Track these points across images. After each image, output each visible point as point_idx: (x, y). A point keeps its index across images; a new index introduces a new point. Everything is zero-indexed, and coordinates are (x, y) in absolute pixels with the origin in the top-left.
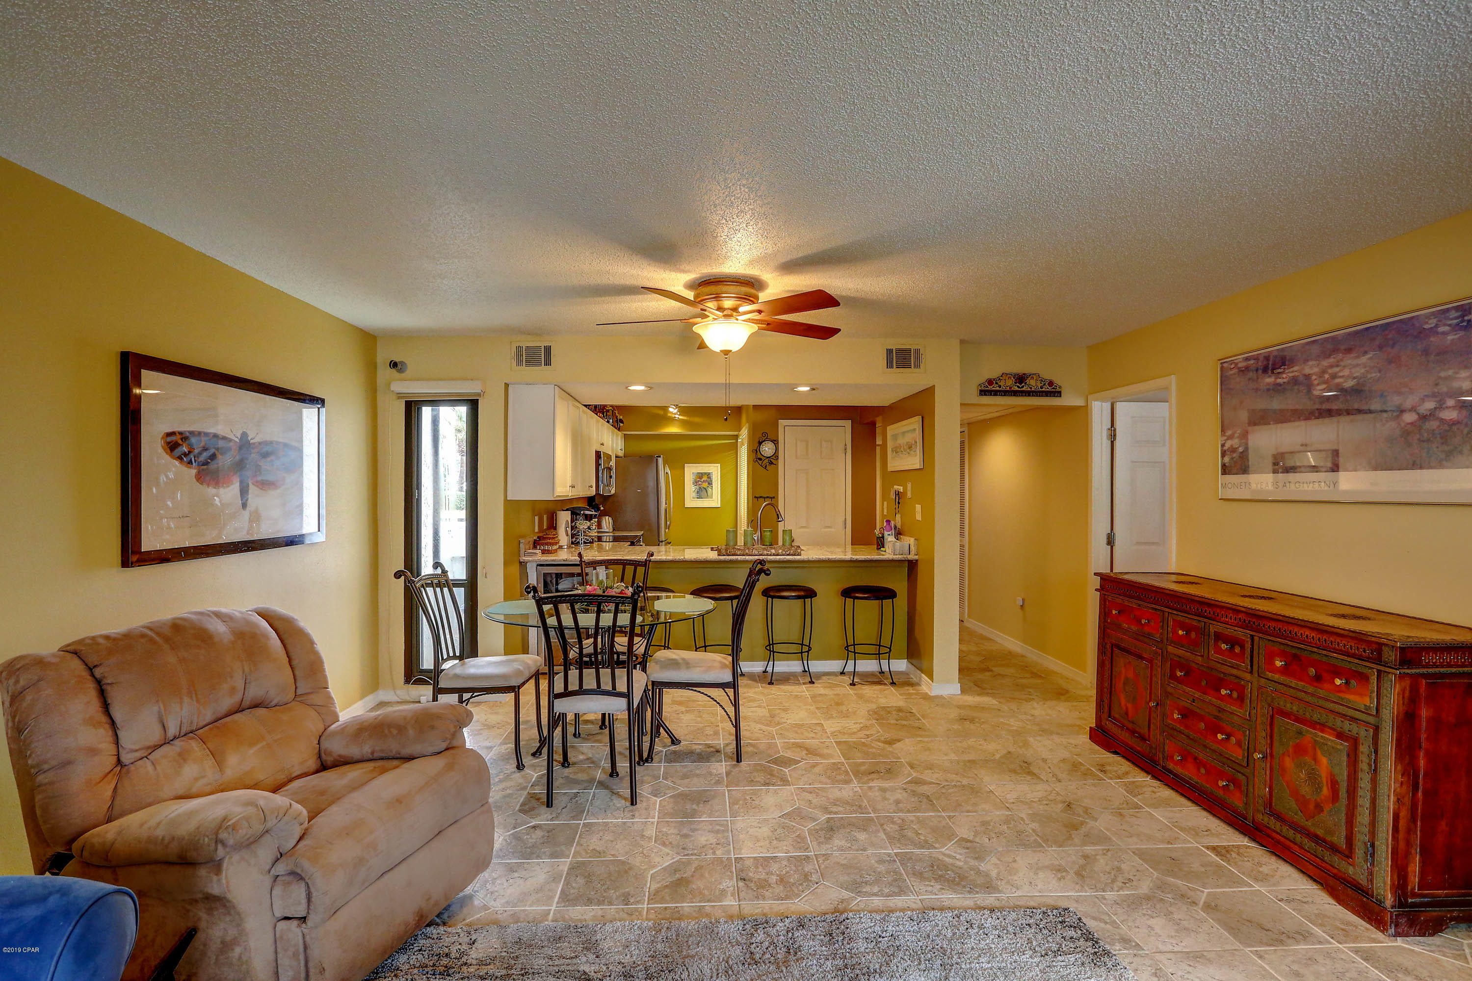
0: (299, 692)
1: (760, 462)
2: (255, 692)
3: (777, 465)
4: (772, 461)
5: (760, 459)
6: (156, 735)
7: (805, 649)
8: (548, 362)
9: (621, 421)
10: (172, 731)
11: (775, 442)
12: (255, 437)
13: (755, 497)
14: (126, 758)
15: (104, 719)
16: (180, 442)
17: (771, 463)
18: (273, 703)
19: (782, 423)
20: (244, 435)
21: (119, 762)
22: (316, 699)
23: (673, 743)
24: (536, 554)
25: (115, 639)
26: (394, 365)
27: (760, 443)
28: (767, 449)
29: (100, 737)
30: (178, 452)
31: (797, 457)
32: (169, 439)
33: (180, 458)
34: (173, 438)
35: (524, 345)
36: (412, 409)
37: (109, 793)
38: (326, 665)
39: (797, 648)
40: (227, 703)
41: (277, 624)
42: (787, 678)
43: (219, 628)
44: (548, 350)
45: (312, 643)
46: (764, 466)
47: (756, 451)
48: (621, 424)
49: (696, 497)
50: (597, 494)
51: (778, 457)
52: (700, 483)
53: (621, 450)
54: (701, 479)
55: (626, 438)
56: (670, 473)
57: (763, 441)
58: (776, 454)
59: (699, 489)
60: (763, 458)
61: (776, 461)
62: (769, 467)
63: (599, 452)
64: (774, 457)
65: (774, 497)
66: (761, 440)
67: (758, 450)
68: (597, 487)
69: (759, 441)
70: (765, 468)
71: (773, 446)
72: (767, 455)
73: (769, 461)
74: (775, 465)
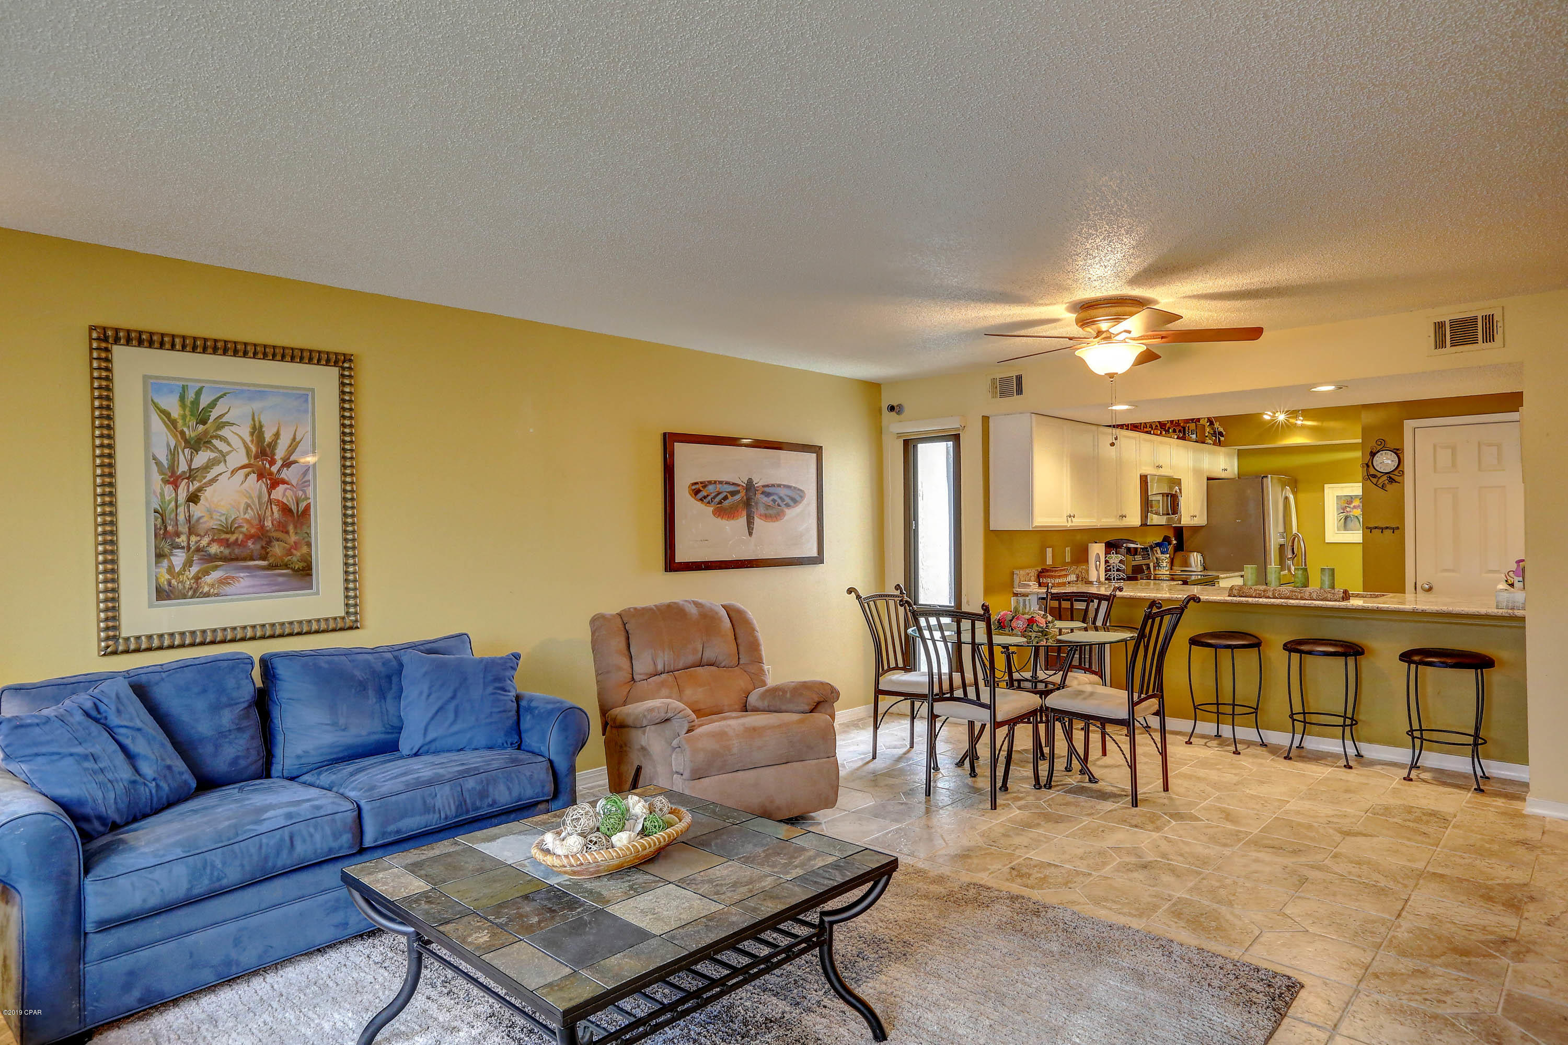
0: (741, 662)
1: (1374, 480)
2: (709, 655)
3: (1402, 483)
4: (1394, 477)
5: (1374, 476)
6: (650, 669)
7: (1348, 722)
8: (1020, 391)
9: (1221, 434)
10: (660, 667)
11: (1398, 453)
12: (759, 481)
13: (1367, 528)
14: (637, 677)
15: (626, 652)
16: (701, 489)
17: (1392, 480)
18: (723, 664)
19: (1409, 424)
20: (750, 481)
21: (633, 679)
22: (753, 669)
23: (1090, 781)
24: (1029, 586)
25: (639, 610)
26: (892, 408)
27: (1373, 454)
28: (1385, 461)
29: (624, 662)
30: (700, 495)
31: (1435, 471)
32: (694, 487)
33: (701, 500)
34: (697, 486)
35: (998, 376)
36: (909, 447)
37: (625, 693)
38: (763, 648)
39: (1340, 721)
40: (691, 659)
41: (732, 614)
42: (1318, 757)
43: (693, 610)
44: (1019, 379)
45: (753, 630)
46: (1380, 486)
47: (1368, 465)
48: (1222, 439)
49: (1342, 528)
50: (1144, 525)
51: (1403, 472)
52: (1348, 509)
53: (1226, 470)
54: (1350, 504)
55: (1240, 454)
56: (1291, 497)
57: (1378, 452)
58: (1400, 469)
59: (1346, 518)
60: (1379, 475)
61: (1400, 478)
62: (1389, 487)
63: (1146, 476)
64: (1396, 472)
65: (1398, 528)
66: (1374, 451)
67: (1370, 464)
68: (1144, 516)
69: (1371, 452)
70: (1383, 487)
71: (1394, 457)
72: (1385, 470)
73: (1390, 478)
74: (1399, 482)
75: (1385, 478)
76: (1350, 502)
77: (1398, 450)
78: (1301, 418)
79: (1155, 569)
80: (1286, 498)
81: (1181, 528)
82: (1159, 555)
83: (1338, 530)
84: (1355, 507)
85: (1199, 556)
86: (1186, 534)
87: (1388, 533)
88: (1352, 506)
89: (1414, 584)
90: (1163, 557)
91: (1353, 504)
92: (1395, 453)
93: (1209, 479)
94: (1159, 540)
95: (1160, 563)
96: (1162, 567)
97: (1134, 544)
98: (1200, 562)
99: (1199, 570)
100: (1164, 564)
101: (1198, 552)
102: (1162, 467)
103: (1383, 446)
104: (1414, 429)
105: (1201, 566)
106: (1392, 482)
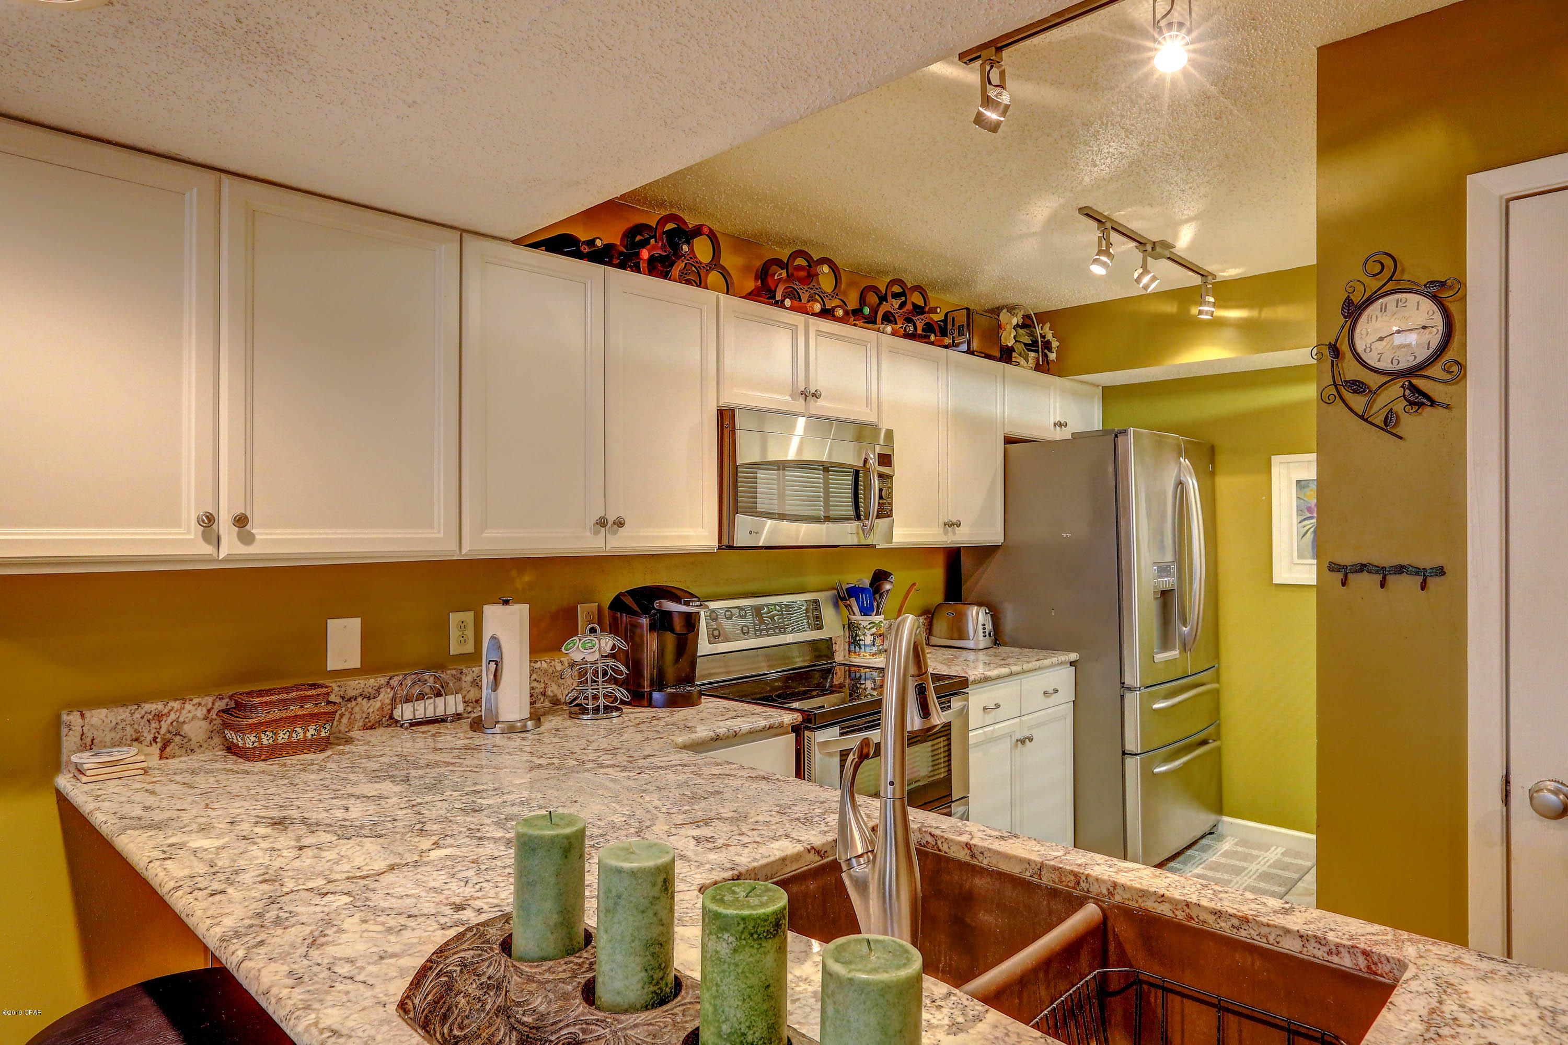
1: (1358, 402)
3: (1456, 410)
5: (1358, 387)
9: (1049, 346)
11: (1444, 295)
27: (1354, 311)
28: (1397, 332)
46: (1379, 420)
47: (1335, 350)
48: (1055, 356)
50: (726, 546)
51: (1462, 366)
53: (1060, 425)
55: (1109, 394)
56: (1192, 484)
57: (1369, 301)
58: (1449, 355)
60: (1374, 381)
61: (1451, 389)
62: (1410, 423)
63: (732, 411)
64: (1436, 371)
65: (1440, 571)
66: (1357, 298)
67: (1344, 347)
68: (725, 524)
69: (1348, 302)
70: (1389, 424)
71: (1431, 312)
72: (1395, 362)
73: (1414, 388)
74: (1447, 407)
75: (1396, 390)
77: (1443, 284)
78: (1212, 299)
79: (849, 652)
80: (1180, 486)
81: (959, 550)
82: (857, 617)
83: (1300, 556)
85: (982, 610)
86: (966, 563)
87: (1406, 585)
89: (1499, 773)
90: (864, 621)
92: (1435, 298)
93: (1009, 441)
94: (868, 580)
95: (857, 635)
96: (863, 647)
97: (680, 603)
98: (984, 629)
99: (981, 647)
100: (868, 639)
101: (980, 604)
102: (820, 395)
103: (1391, 279)
104: (1508, 201)
105: (985, 636)
106: (1420, 405)
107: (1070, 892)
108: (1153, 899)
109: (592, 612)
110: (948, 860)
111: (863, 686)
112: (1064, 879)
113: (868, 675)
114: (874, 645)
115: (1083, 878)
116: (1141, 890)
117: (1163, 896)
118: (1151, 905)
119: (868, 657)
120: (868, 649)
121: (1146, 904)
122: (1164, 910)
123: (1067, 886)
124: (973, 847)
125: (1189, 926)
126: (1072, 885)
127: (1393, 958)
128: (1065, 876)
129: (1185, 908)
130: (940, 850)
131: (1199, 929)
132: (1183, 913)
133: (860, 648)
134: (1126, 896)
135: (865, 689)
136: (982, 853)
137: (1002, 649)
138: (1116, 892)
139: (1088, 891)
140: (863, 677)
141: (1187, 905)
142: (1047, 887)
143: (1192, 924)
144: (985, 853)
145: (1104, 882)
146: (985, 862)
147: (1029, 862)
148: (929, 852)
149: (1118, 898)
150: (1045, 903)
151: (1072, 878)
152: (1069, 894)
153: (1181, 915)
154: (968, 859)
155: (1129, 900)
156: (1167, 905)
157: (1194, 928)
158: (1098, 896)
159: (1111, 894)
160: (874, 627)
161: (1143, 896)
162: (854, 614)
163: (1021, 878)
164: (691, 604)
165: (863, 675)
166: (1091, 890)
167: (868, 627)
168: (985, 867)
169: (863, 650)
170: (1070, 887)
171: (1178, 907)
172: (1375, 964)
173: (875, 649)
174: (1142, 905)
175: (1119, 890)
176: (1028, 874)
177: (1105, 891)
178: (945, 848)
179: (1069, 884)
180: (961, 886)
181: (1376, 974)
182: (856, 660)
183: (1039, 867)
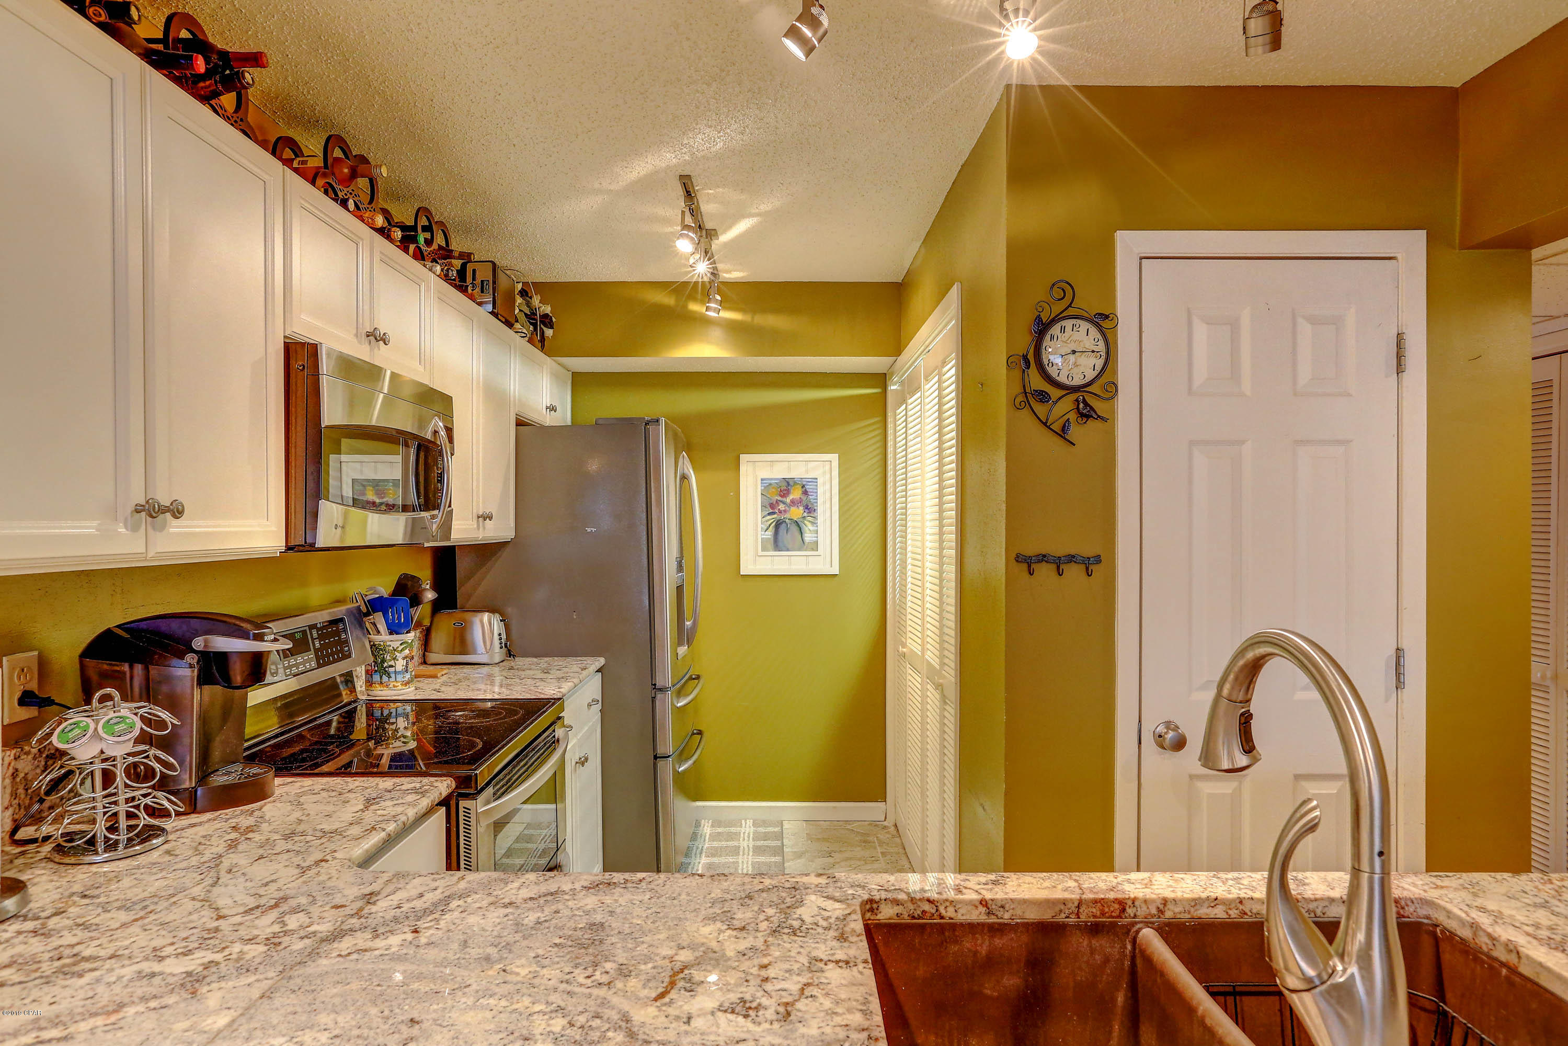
1: (1041, 409)
3: (1110, 423)
4: (1091, 404)
5: (1042, 397)
9: (547, 323)
11: (1105, 327)
17: (1086, 414)
19: (1127, 246)
27: (1042, 329)
28: (1071, 353)
46: (1056, 427)
47: (1027, 363)
48: (549, 332)
49: (770, 545)
50: (301, 547)
51: (1114, 388)
52: (782, 507)
53: (550, 409)
54: (784, 496)
55: (577, 381)
56: (692, 477)
57: (1053, 321)
58: (1106, 377)
59: (778, 525)
60: (1054, 393)
61: (1107, 406)
62: (1076, 432)
63: (313, 346)
64: (1097, 389)
65: (1098, 560)
66: (1045, 318)
67: (1033, 359)
69: (1038, 320)
70: (1063, 433)
71: (1096, 340)
72: (1070, 378)
73: (1082, 404)
74: (1102, 419)
75: (1069, 403)
76: (784, 493)
77: (1102, 318)
79: (369, 683)
80: (684, 477)
81: (451, 549)
82: (384, 637)
83: (764, 549)
84: (793, 502)
85: (496, 620)
86: (463, 564)
88: (788, 500)
90: (394, 641)
91: (791, 497)
92: (1100, 328)
93: (520, 423)
94: (384, 589)
95: (383, 661)
96: (393, 675)
97: (248, 638)
98: (500, 639)
99: (497, 661)
100: (400, 665)
101: (492, 611)
102: (389, 342)
103: (1070, 306)
104: (1141, 258)
105: (501, 648)
106: (1088, 417)
107: (1115, 922)
108: (1206, 904)
109: (29, 668)
110: (954, 926)
111: (394, 727)
112: (1107, 910)
113: (400, 710)
114: (407, 671)
115: (1130, 903)
116: (1194, 900)
117: (1216, 899)
118: (1204, 912)
119: (400, 687)
120: (399, 678)
121: (1199, 912)
122: (1219, 913)
123: (1112, 917)
124: (990, 902)
125: (1244, 922)
126: (1117, 913)
127: (1416, 899)
128: (1109, 907)
129: (1239, 905)
130: (942, 918)
131: (1253, 922)
132: (1236, 911)
133: (389, 677)
134: (1177, 910)
135: (396, 730)
136: (1003, 907)
137: (520, 662)
138: (1166, 909)
139: (1135, 916)
140: (394, 714)
141: (1241, 902)
142: (1086, 925)
143: (1246, 919)
144: (1007, 906)
145: (1153, 901)
146: (1007, 916)
147: (1064, 902)
148: (926, 924)
149: (1169, 914)
150: (1085, 943)
151: (1117, 906)
152: (1114, 925)
153: (1234, 913)
154: (983, 918)
155: (1180, 913)
156: (1220, 907)
157: (1247, 922)
158: (1146, 918)
159: (1161, 911)
160: (406, 648)
161: (1196, 904)
162: (379, 632)
163: (1054, 922)
164: (266, 638)
165: (393, 711)
166: (1138, 913)
167: (400, 649)
168: (1006, 921)
169: (393, 679)
170: (1113, 917)
171: (1231, 907)
172: (1403, 908)
173: (408, 676)
174: (1195, 914)
175: (1170, 906)
176: (1063, 915)
177: (1154, 911)
178: (950, 912)
179: (1113, 914)
180: (975, 953)
181: (1404, 917)
182: (381, 693)
183: (1076, 904)
